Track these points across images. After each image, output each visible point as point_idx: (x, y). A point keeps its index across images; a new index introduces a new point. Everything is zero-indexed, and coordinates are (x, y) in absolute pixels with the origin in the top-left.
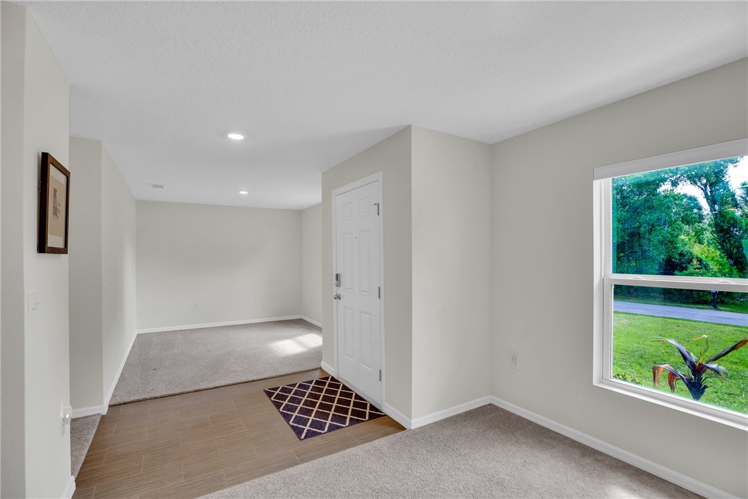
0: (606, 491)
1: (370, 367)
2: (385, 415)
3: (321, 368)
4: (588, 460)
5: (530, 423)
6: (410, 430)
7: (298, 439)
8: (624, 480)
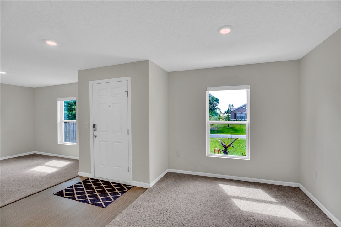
0: (218, 185)
1: (120, 167)
2: (133, 186)
3: (79, 176)
4: (208, 180)
5: (186, 175)
6: (150, 188)
7: (103, 208)
8: (219, 182)
